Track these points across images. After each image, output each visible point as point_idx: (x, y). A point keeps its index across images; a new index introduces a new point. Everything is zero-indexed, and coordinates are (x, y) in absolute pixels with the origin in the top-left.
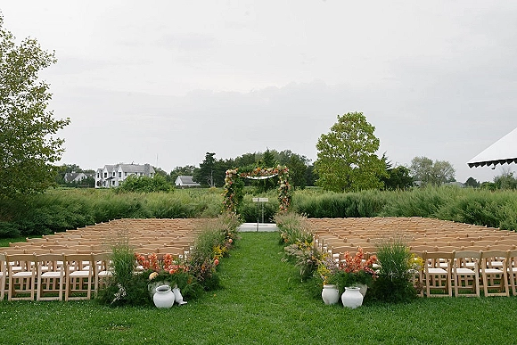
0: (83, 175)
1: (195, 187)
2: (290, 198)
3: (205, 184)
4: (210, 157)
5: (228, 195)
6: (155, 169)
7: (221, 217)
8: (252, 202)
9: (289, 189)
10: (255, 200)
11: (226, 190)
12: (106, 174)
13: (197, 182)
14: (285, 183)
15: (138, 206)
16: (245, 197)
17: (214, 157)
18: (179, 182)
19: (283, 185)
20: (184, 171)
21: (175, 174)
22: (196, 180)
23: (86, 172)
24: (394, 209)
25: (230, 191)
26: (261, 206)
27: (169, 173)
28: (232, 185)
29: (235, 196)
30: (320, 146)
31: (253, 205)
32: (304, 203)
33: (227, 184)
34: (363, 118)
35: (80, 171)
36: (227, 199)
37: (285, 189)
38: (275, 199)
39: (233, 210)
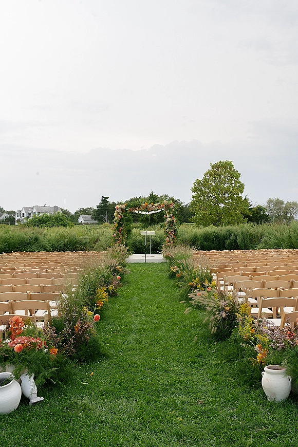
0: (6, 215)
1: (93, 223)
2: (175, 231)
3: (101, 221)
4: (105, 200)
5: (118, 229)
6: (62, 210)
7: (110, 250)
8: (139, 235)
9: (175, 222)
10: (143, 233)
11: (116, 224)
12: (24, 214)
13: (95, 220)
14: (171, 217)
15: (36, 239)
16: (134, 231)
17: (108, 200)
18: (81, 220)
19: (169, 219)
20: (85, 212)
21: (78, 214)
22: (95, 218)
23: (8, 213)
24: (272, 241)
25: (120, 225)
26: (148, 238)
27: (73, 213)
28: (121, 220)
29: (123, 229)
30: (195, 189)
31: (140, 238)
32: (187, 236)
33: (116, 218)
34: (231, 166)
35: (4, 212)
36: (116, 232)
37: (171, 223)
38: (162, 232)
39: (122, 243)
